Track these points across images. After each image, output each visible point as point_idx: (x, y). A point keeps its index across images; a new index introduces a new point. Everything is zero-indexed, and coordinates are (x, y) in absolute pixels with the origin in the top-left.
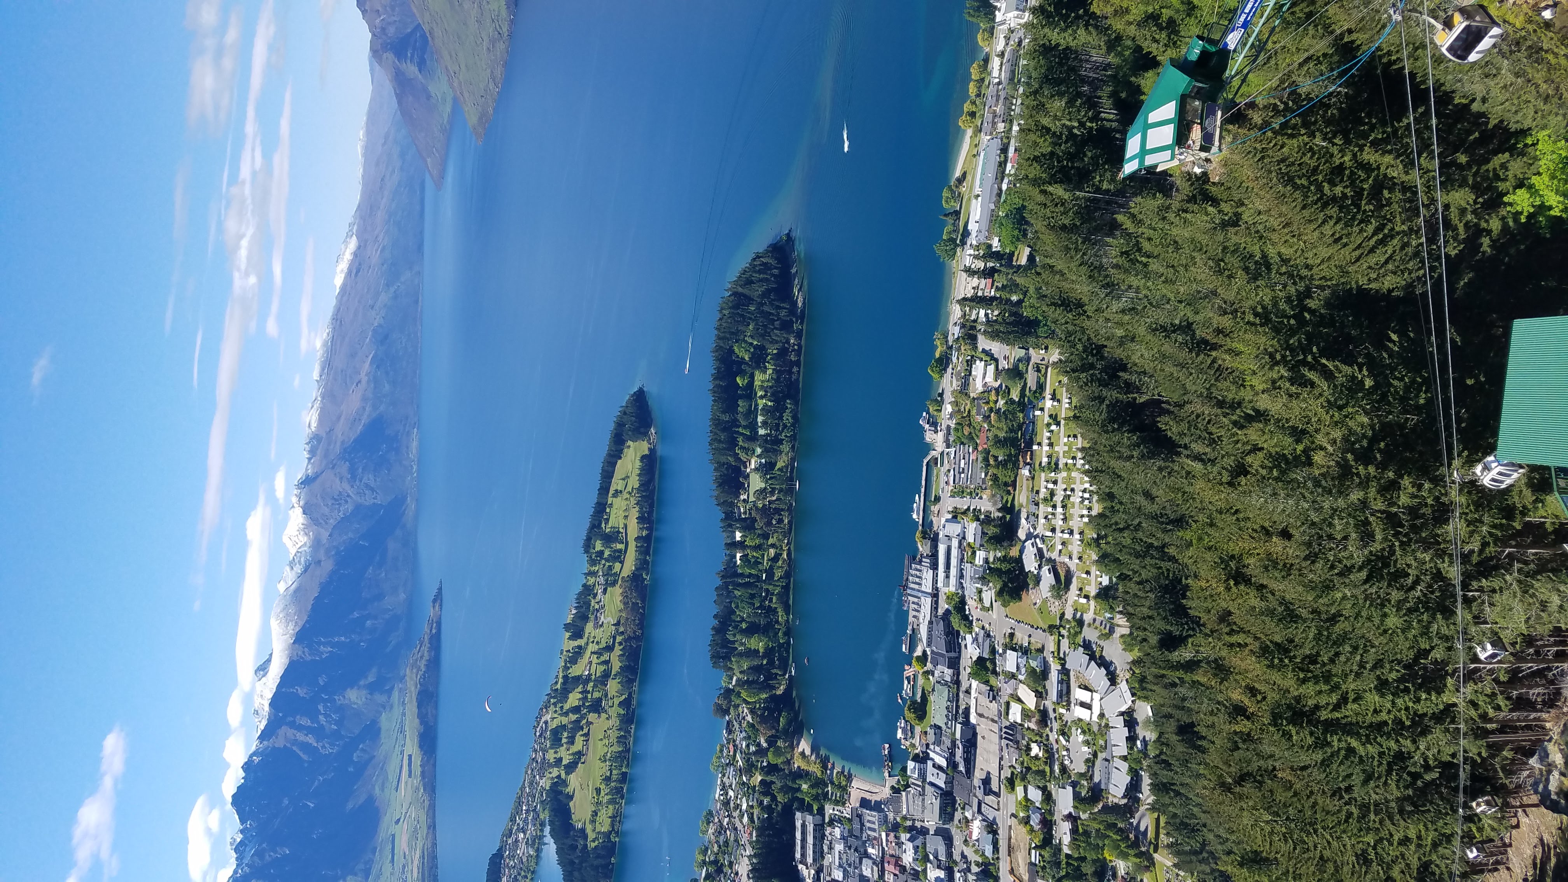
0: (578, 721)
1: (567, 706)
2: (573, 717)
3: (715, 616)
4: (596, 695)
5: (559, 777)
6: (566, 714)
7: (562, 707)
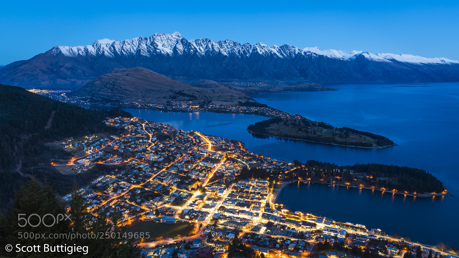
0: (296, 125)
1: (301, 123)
2: (298, 124)
3: (321, 162)
4: (303, 130)
5: (283, 121)
6: (299, 122)
7: (301, 121)
